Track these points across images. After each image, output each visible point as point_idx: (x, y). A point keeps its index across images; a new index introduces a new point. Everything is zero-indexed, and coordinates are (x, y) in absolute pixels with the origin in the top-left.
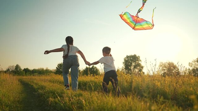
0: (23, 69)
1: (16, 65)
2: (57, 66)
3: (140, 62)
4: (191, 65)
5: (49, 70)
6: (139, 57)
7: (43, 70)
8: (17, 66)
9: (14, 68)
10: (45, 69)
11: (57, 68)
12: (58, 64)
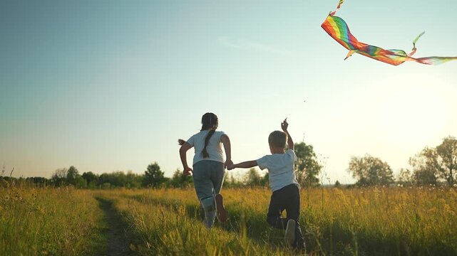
0: (82, 174)
1: (68, 168)
2: (146, 170)
3: (313, 158)
4: (412, 162)
5: (134, 175)
6: (312, 147)
7: (122, 174)
8: (72, 170)
9: (66, 174)
10: (126, 173)
11: (146, 172)
12: (149, 166)
